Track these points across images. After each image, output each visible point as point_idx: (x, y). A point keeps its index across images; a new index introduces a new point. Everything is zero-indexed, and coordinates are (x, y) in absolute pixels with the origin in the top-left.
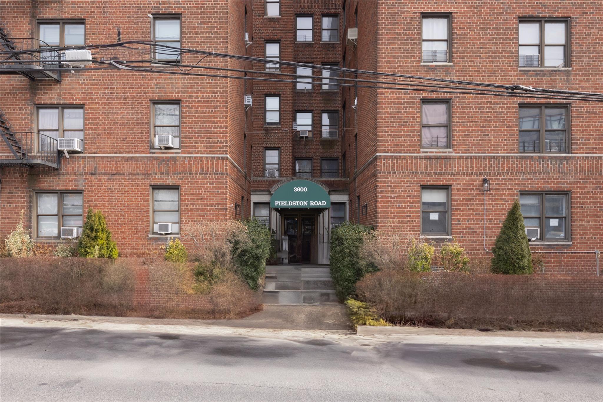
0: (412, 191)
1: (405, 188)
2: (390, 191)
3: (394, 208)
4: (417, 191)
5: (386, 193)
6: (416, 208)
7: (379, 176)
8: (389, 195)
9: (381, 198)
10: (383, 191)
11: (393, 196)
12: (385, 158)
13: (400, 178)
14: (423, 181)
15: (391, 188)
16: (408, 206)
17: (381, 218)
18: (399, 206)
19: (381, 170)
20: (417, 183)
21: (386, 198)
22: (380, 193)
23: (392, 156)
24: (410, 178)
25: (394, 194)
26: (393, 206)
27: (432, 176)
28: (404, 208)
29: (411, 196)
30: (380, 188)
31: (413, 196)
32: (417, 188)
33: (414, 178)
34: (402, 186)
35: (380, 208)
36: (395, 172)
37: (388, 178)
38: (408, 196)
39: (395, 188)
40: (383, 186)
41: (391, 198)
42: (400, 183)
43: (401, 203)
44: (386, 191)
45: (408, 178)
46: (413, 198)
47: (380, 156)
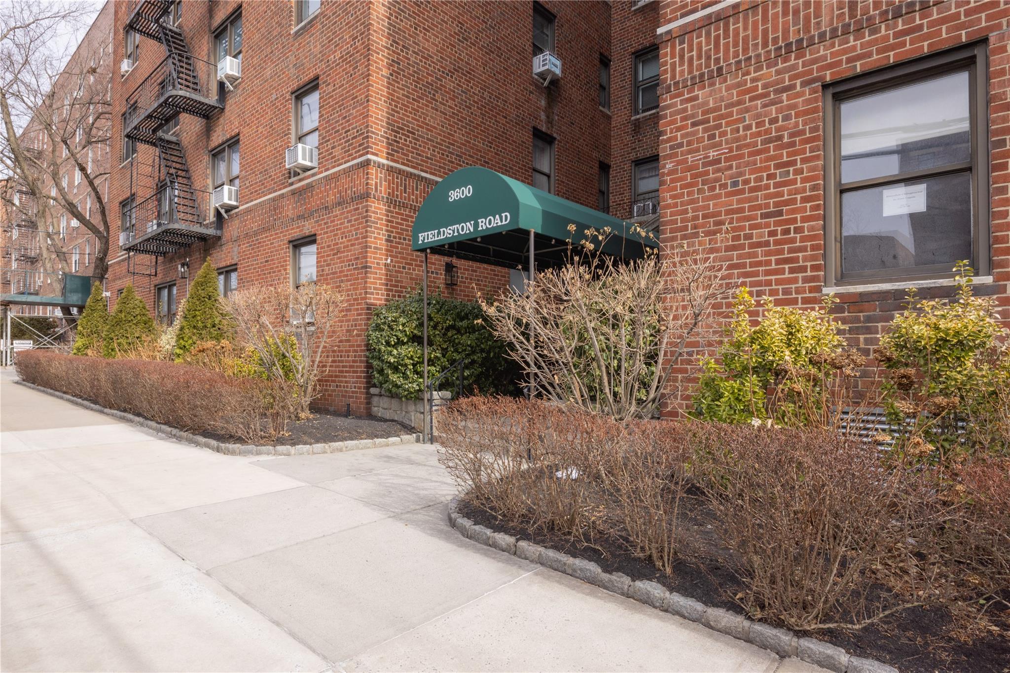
0: (787, 118)
1: (758, 116)
2: (699, 140)
3: (719, 196)
4: (806, 113)
5: (690, 152)
6: (804, 180)
7: (666, 100)
8: (700, 155)
9: (672, 172)
10: (681, 145)
11: (712, 154)
12: (687, 32)
13: (738, 85)
14: (830, 66)
15: (705, 130)
16: (770, 177)
17: (674, 239)
18: (735, 184)
19: (673, 77)
20: (804, 84)
21: (689, 169)
22: (670, 157)
23: (709, 16)
24: (778, 72)
25: (714, 146)
26: (713, 189)
27: (875, 31)
28: (753, 190)
29: (780, 138)
30: (669, 140)
31: (792, 135)
32: (808, 102)
33: (794, 67)
34: (747, 110)
35: (668, 206)
36: (720, 70)
37: (696, 98)
38: (770, 141)
39: (719, 126)
40: (679, 129)
41: (705, 165)
42: (739, 103)
43: (741, 174)
44: (689, 143)
45: (769, 73)
46: (793, 144)
47: (669, 32)
